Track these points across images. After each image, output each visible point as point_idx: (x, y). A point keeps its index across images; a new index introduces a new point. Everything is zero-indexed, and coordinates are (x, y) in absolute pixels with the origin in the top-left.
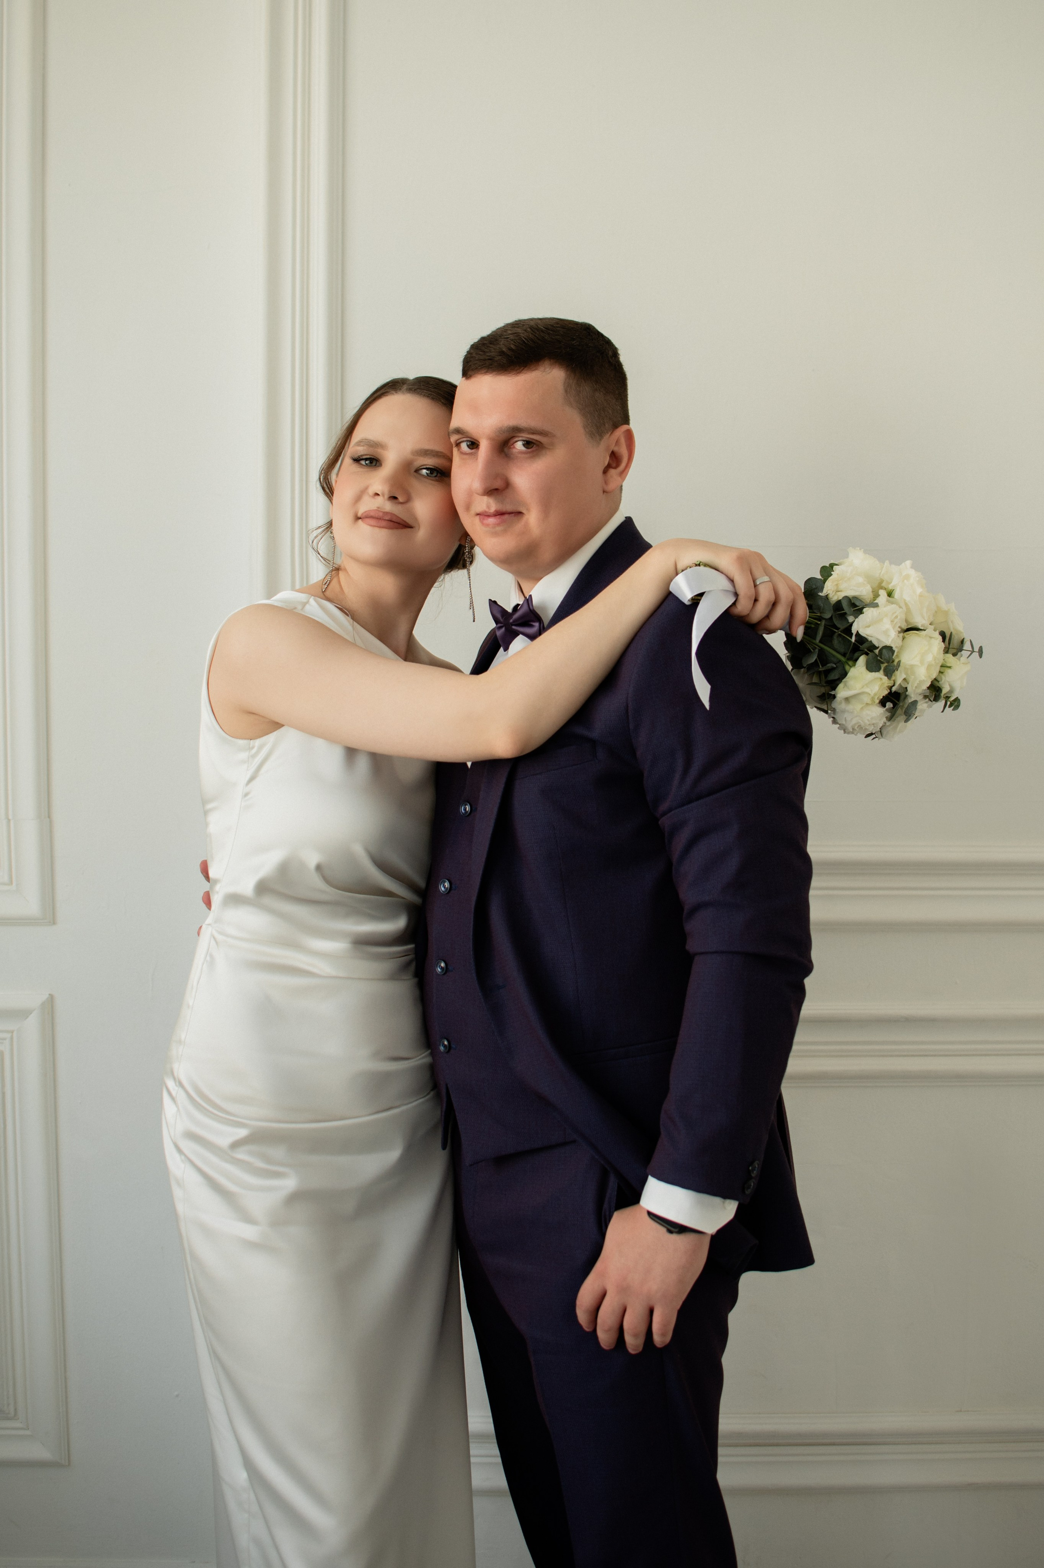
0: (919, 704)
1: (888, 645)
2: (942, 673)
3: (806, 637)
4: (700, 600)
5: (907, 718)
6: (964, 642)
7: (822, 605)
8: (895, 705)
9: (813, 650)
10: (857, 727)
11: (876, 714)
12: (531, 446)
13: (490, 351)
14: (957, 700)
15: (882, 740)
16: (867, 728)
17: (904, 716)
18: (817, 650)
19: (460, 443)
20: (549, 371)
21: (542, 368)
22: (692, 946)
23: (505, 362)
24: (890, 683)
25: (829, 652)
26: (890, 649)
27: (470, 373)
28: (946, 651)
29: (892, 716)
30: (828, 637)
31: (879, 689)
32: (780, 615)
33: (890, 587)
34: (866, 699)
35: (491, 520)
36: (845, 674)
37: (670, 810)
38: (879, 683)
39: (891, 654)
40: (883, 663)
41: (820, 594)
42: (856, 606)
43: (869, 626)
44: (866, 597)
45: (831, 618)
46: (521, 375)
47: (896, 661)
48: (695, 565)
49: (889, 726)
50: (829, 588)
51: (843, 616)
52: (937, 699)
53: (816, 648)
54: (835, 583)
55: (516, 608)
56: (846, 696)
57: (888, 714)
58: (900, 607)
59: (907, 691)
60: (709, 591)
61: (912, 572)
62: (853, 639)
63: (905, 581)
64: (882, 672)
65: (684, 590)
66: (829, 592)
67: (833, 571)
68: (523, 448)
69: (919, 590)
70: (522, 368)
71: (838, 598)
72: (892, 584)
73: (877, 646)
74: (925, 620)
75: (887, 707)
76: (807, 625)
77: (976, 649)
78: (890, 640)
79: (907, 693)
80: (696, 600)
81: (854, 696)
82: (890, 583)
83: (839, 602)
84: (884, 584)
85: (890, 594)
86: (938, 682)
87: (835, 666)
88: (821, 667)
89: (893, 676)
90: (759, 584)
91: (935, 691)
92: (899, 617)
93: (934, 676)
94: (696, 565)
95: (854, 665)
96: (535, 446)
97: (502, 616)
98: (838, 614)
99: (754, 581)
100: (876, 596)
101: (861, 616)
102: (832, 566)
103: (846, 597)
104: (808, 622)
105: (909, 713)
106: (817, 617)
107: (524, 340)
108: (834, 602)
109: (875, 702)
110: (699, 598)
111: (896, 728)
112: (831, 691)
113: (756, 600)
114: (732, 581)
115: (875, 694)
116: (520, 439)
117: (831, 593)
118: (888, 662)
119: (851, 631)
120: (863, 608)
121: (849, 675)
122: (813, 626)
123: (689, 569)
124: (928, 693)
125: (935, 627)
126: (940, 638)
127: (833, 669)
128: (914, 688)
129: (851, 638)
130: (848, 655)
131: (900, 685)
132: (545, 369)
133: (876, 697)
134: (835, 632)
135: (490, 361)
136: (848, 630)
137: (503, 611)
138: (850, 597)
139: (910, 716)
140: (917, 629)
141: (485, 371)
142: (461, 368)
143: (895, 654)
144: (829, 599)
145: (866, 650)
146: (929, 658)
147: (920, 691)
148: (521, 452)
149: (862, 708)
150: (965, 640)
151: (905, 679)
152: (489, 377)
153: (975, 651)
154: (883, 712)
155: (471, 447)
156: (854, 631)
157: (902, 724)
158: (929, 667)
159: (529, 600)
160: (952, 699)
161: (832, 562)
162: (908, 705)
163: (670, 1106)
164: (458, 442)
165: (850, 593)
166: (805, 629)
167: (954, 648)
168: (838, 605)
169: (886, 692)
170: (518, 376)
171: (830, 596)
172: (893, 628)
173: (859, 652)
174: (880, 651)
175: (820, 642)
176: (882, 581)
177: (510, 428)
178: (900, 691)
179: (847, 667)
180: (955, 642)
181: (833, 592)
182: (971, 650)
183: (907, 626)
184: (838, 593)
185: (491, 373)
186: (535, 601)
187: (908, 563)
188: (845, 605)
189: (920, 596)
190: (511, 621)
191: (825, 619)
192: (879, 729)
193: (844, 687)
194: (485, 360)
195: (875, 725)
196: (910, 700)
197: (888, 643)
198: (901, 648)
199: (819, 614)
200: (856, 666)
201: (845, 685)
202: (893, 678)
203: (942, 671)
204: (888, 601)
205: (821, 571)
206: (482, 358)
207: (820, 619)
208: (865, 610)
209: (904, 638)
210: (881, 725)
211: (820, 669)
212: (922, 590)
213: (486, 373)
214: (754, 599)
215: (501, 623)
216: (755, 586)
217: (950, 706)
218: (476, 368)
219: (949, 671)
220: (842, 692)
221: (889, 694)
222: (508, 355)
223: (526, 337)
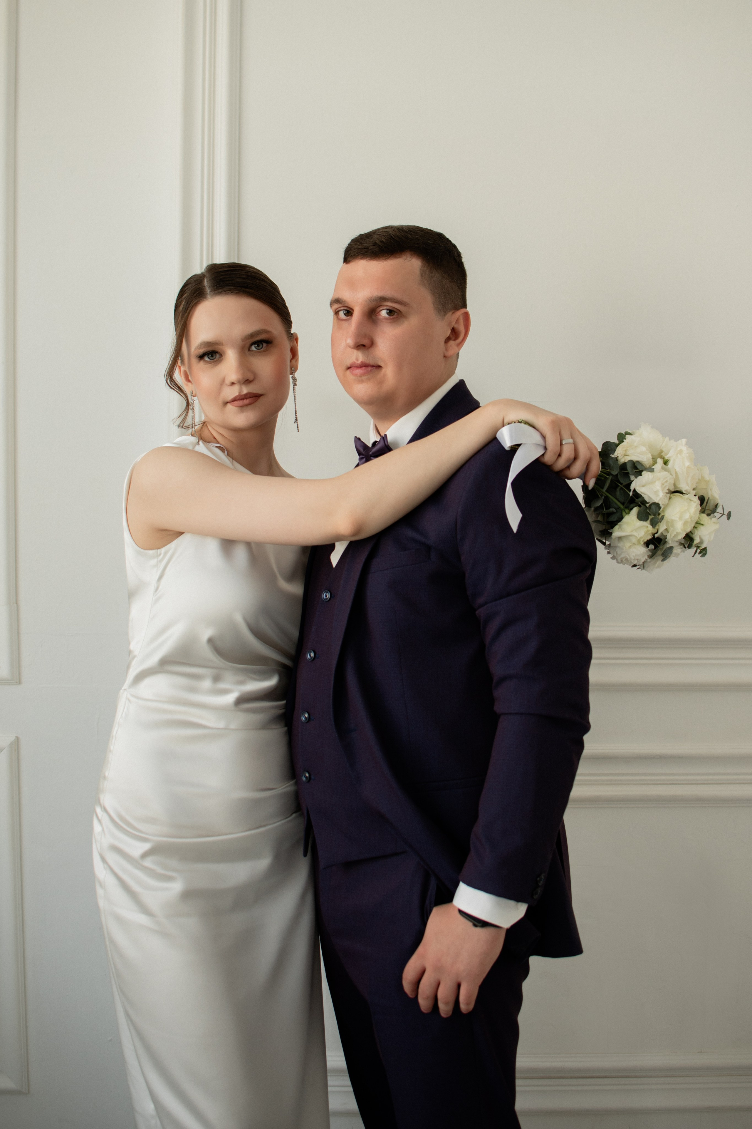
0: (674, 549)
1: (656, 502)
2: (696, 528)
3: (596, 486)
4: (518, 449)
5: (663, 559)
6: (718, 506)
7: (612, 464)
8: (656, 547)
9: (601, 496)
10: (625, 560)
11: (640, 552)
12: (392, 314)
13: (366, 243)
14: (705, 549)
15: (644, 571)
16: (632, 561)
17: (662, 557)
18: (603, 497)
19: (338, 311)
20: (410, 259)
21: (404, 257)
22: (498, 708)
23: (377, 250)
24: (653, 531)
25: (613, 501)
26: (657, 505)
27: (349, 259)
28: (703, 511)
29: (652, 556)
30: (613, 488)
31: (644, 535)
32: (578, 467)
33: (666, 458)
34: (634, 540)
35: (359, 371)
36: (621, 518)
37: (486, 603)
38: (645, 529)
39: (658, 509)
40: (650, 515)
41: (612, 456)
42: (637, 468)
43: (643, 486)
44: (646, 463)
45: (617, 475)
46: (388, 260)
47: (662, 514)
48: (517, 421)
49: (650, 562)
50: (619, 452)
51: (627, 475)
52: (690, 547)
53: (603, 495)
54: (625, 449)
55: (375, 444)
56: (619, 536)
57: (650, 553)
58: (671, 474)
59: (666, 538)
60: (525, 444)
61: (684, 449)
62: (631, 494)
63: (679, 454)
64: (649, 521)
65: (507, 440)
66: (618, 455)
67: (625, 439)
68: (387, 316)
69: (687, 464)
70: (390, 256)
71: (625, 460)
72: (668, 456)
73: (648, 502)
74: (688, 486)
75: (649, 548)
76: (598, 477)
77: (726, 513)
78: (658, 499)
79: (666, 540)
80: (515, 448)
81: (625, 537)
82: (667, 454)
83: (625, 464)
84: (663, 454)
85: (666, 463)
86: (692, 534)
87: (615, 511)
88: (605, 510)
89: (657, 526)
90: (566, 444)
91: (688, 540)
92: (668, 482)
93: (688, 530)
94: (519, 422)
95: (629, 513)
96: (396, 314)
97: (364, 450)
98: (623, 472)
99: (561, 441)
100: (655, 462)
101: (639, 477)
102: (627, 433)
103: (631, 461)
104: (599, 475)
105: (666, 554)
106: (607, 472)
107: (392, 235)
108: (621, 463)
109: (640, 543)
110: (517, 447)
111: (655, 563)
112: (609, 530)
113: (560, 455)
114: (544, 437)
115: (641, 538)
116: (385, 308)
117: (620, 456)
118: (655, 515)
119: (630, 487)
120: (642, 471)
121: (624, 520)
122: (603, 479)
123: (513, 424)
124: (683, 541)
125: (696, 493)
126: (698, 502)
127: (613, 513)
128: (672, 538)
129: (630, 492)
130: (625, 504)
131: (662, 533)
132: (406, 258)
133: (642, 540)
134: (619, 486)
135: (365, 250)
136: (628, 486)
137: (365, 446)
138: (635, 461)
139: (666, 557)
140: (681, 493)
141: (362, 257)
142: (343, 256)
143: (661, 509)
144: (618, 460)
145: (640, 503)
146: (687, 516)
147: (676, 539)
148: (385, 319)
149: (630, 547)
150: (719, 505)
151: (666, 529)
152: (364, 262)
153: (725, 514)
154: (645, 551)
155: (347, 315)
156: (632, 488)
157: (659, 562)
158: (685, 523)
159: (384, 438)
160: (703, 547)
161: (628, 430)
162: (666, 549)
163: (478, 829)
164: (337, 311)
165: (635, 458)
166: (596, 480)
167: (709, 510)
168: (624, 466)
169: (650, 537)
170: (386, 261)
171: (619, 458)
172: (662, 490)
173: (634, 504)
174: (649, 505)
175: (606, 491)
176: (662, 451)
177: (378, 297)
178: (662, 538)
179: (624, 513)
180: (711, 505)
181: (622, 455)
182: (722, 513)
183: (675, 489)
184: (626, 457)
185: (366, 258)
186: (390, 438)
187: (684, 441)
188: (629, 467)
189: (688, 467)
190: (371, 453)
191: (612, 475)
192: (641, 563)
193: (619, 529)
194: (362, 249)
195: (639, 560)
196: (668, 546)
197: (656, 500)
198: (667, 505)
199: (608, 471)
200: (630, 514)
201: (620, 527)
202: (657, 527)
203: (696, 526)
204: (662, 468)
205: (618, 437)
206: (359, 247)
207: (609, 474)
208: (643, 473)
209: (670, 498)
210: (643, 561)
211: (604, 512)
212: (689, 464)
213: (362, 258)
214: (558, 454)
215: (363, 455)
216: (561, 444)
217: (700, 553)
218: (355, 255)
219: (701, 527)
220: (617, 532)
221: (652, 538)
222: (379, 245)
223: (394, 234)
